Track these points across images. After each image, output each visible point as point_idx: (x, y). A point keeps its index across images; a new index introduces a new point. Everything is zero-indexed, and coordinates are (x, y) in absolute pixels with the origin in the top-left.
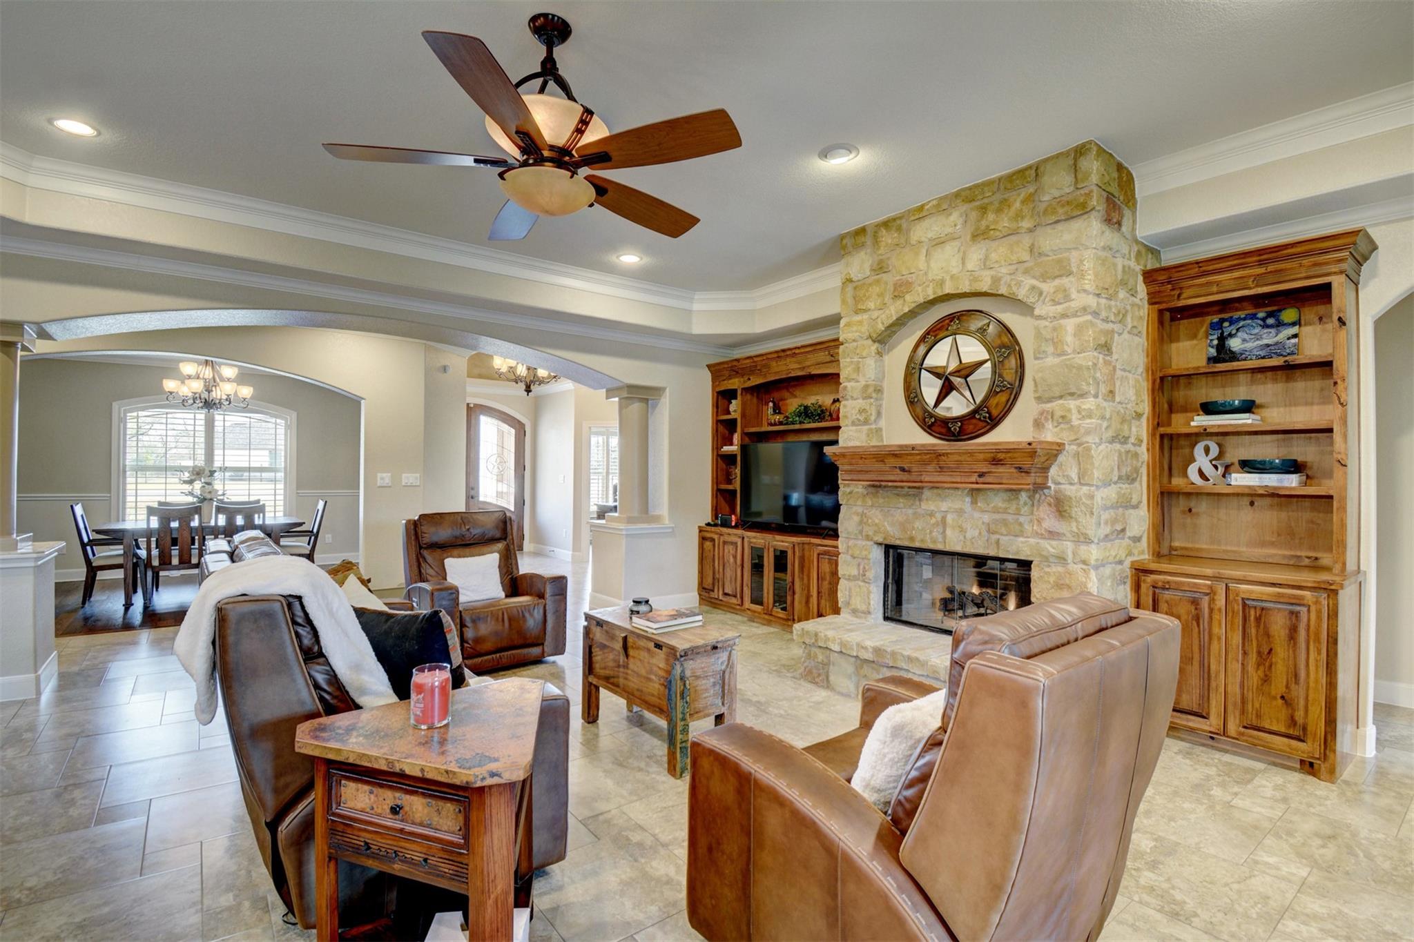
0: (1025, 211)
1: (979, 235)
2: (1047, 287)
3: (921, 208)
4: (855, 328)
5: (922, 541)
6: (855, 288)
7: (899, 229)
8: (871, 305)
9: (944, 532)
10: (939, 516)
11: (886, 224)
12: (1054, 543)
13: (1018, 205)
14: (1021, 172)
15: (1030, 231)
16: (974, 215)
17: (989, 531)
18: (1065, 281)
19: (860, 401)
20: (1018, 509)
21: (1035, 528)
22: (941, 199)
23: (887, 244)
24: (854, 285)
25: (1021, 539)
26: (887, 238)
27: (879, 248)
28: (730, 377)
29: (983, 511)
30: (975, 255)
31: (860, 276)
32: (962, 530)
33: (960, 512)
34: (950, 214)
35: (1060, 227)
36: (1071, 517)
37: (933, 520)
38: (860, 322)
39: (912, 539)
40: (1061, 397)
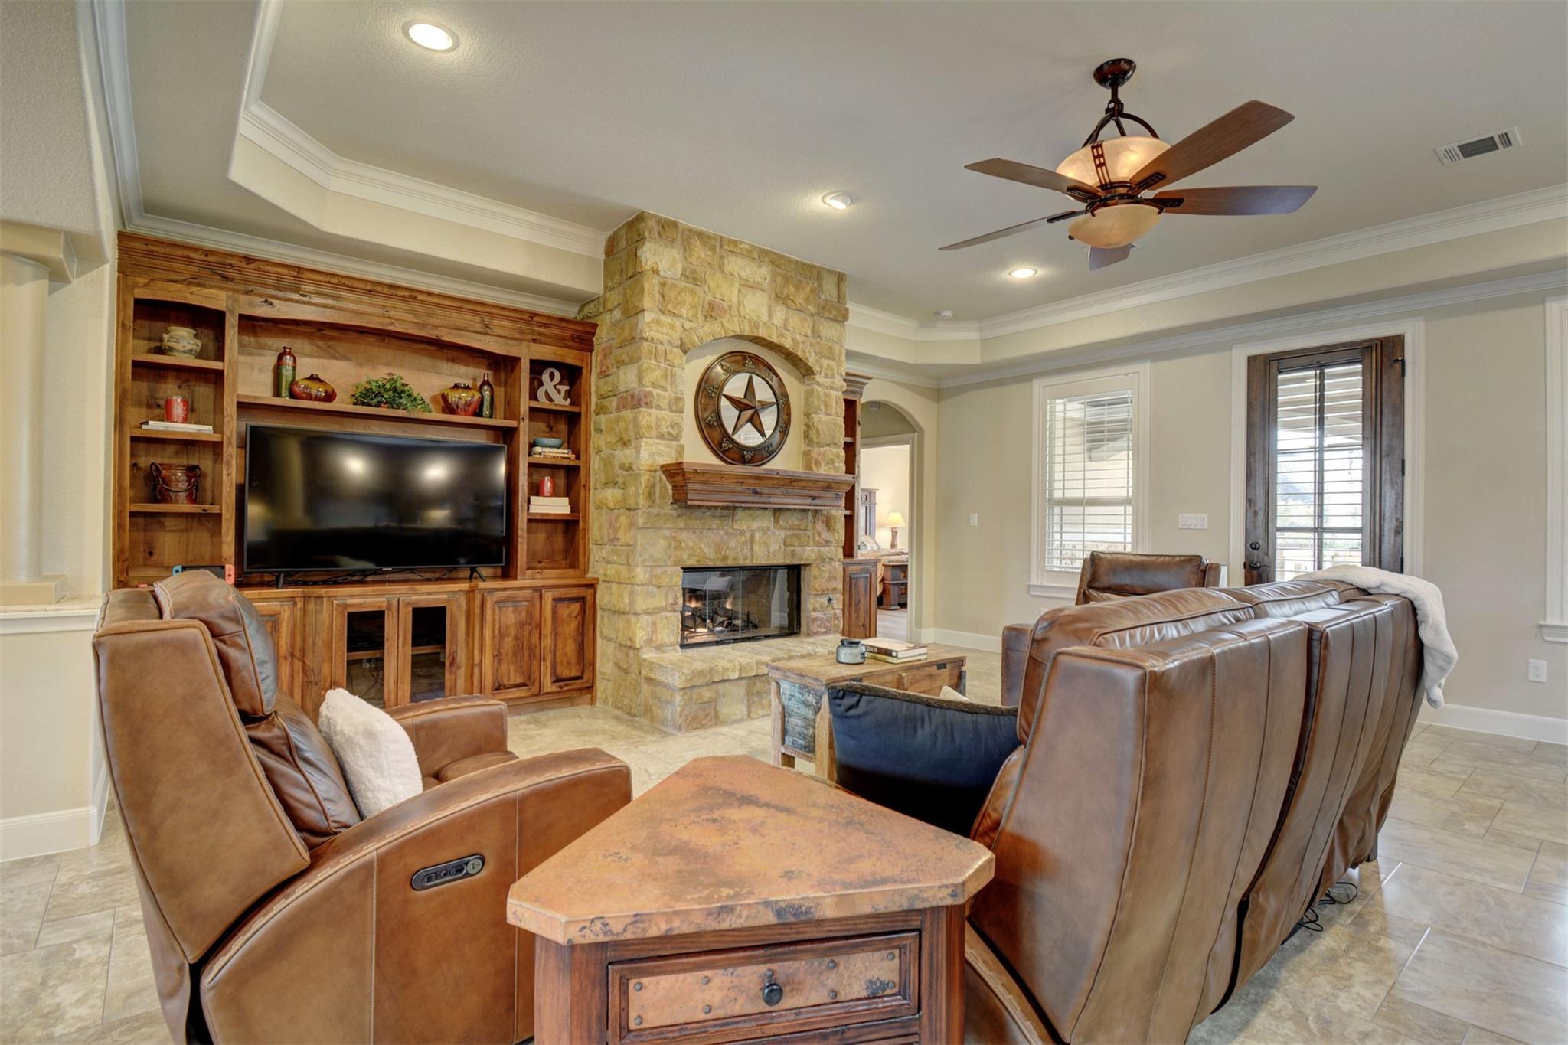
0: (811, 297)
1: (780, 298)
2: (825, 362)
3: (735, 243)
4: (665, 330)
5: (735, 559)
6: (663, 284)
7: (713, 249)
8: (684, 312)
9: (752, 549)
10: (748, 535)
11: (700, 235)
12: (827, 549)
13: (808, 291)
14: (811, 267)
15: (812, 315)
16: (779, 279)
17: (784, 544)
18: (832, 363)
19: (668, 413)
20: (807, 526)
21: (817, 539)
22: (752, 246)
23: (700, 257)
24: (662, 280)
25: (808, 549)
26: (700, 252)
27: (691, 256)
28: (194, 281)
29: (782, 528)
30: (780, 314)
31: (669, 274)
32: (767, 545)
33: (765, 531)
34: (760, 266)
35: (831, 323)
36: (834, 530)
37: (743, 539)
38: (672, 326)
39: (725, 558)
40: (828, 445)
